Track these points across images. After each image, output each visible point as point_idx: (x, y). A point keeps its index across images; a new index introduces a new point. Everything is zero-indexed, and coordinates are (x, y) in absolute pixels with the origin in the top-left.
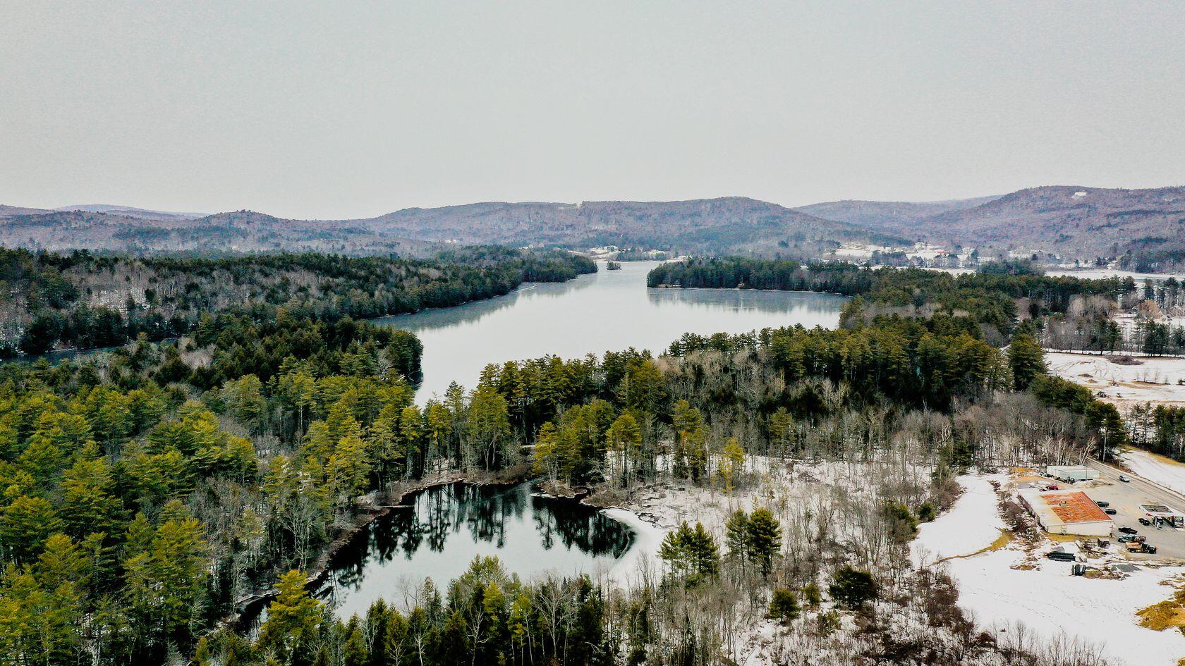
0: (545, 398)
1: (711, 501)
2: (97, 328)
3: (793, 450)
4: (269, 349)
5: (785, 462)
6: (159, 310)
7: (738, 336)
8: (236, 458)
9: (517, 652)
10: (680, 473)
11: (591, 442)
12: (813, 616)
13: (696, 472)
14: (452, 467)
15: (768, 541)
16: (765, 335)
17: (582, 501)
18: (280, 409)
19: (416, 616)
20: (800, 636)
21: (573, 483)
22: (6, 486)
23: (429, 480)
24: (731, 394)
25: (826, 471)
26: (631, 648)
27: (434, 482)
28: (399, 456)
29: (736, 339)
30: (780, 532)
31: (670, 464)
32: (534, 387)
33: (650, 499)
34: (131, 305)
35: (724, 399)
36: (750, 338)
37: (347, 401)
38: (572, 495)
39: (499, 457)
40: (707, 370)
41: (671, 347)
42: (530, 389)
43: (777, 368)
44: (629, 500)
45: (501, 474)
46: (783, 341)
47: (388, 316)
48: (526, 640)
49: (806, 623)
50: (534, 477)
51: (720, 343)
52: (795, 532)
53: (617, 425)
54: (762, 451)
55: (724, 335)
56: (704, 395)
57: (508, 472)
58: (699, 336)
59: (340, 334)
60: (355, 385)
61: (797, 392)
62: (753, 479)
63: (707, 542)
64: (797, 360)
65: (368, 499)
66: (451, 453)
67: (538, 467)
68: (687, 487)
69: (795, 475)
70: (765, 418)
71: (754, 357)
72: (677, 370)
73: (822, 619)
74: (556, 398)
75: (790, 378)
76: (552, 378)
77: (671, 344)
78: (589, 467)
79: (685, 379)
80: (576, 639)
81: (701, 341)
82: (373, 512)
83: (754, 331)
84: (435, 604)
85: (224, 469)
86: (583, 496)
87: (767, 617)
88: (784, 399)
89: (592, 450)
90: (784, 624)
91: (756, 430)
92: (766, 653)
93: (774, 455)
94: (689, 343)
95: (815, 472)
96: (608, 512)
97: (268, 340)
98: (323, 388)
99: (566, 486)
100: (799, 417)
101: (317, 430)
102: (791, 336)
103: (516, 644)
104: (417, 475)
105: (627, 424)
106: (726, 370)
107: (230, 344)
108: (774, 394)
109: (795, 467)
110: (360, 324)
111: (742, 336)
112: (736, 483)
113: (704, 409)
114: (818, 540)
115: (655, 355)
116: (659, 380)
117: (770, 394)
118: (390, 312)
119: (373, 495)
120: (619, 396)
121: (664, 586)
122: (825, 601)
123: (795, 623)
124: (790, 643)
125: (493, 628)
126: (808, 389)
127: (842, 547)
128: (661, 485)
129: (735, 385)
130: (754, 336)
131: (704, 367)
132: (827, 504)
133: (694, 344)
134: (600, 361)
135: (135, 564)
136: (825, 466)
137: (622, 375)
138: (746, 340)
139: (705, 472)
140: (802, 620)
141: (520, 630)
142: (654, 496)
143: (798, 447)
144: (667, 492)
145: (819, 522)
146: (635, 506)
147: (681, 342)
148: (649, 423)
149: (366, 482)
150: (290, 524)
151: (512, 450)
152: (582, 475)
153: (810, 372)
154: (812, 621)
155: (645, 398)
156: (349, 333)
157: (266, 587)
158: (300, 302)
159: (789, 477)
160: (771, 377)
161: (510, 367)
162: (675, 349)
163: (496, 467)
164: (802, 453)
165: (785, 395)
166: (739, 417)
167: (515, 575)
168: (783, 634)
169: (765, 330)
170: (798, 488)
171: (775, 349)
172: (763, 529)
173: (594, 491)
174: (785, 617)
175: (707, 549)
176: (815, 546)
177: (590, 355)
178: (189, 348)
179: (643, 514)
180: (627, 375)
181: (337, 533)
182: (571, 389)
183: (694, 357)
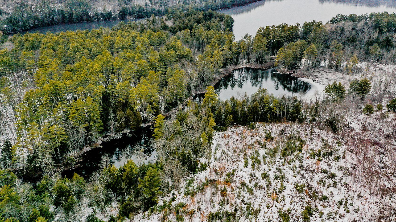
0: (280, 39)
1: (342, 76)
2: (138, 12)
3: (377, 60)
4: (189, 21)
5: (373, 64)
6: (154, 6)
7: (360, 15)
8: (188, 54)
9: (273, 115)
10: (330, 67)
11: (297, 55)
12: (379, 113)
13: (337, 67)
14: (246, 62)
15: (365, 89)
16: (371, 16)
17: (292, 75)
18: (195, 41)
19: (243, 102)
20: (374, 119)
21: (289, 69)
22: (135, 57)
23: (239, 66)
24: (355, 38)
25: (390, 68)
26: (310, 118)
27: (241, 67)
28: (231, 57)
29: (359, 17)
30: (371, 87)
31: (326, 64)
32: (276, 36)
33: (317, 75)
34: (146, 5)
35: (352, 40)
36: (365, 17)
37: (215, 39)
38: (288, 73)
39: (262, 60)
40: (346, 29)
41: (331, 20)
42: (274, 36)
43: (375, 28)
44: (309, 76)
45: (263, 65)
46: (380, 18)
47: (220, 10)
48: (277, 112)
49: (376, 115)
50: (274, 67)
51: (352, 18)
52: (375, 87)
53: (309, 49)
54: (365, 60)
55: (355, 15)
56: (344, 39)
57: (265, 65)
58: (344, 15)
59: (208, 16)
60: (217, 34)
61: (383, 37)
62: (360, 70)
63: (343, 88)
64: (384, 26)
65: (222, 70)
66: (246, 58)
67: (276, 63)
68: (332, 72)
69: (377, 69)
70: (368, 48)
71: (366, 24)
72: (334, 29)
73: (382, 114)
74: (284, 40)
75: (381, 32)
76: (284, 32)
77: (331, 19)
78: (296, 64)
79: (336, 32)
80: (293, 113)
81: (344, 17)
82: (224, 74)
83: (367, 14)
84: (248, 100)
85: (185, 57)
86: (292, 73)
87: (361, 113)
88: (377, 41)
89: (297, 58)
90: (368, 115)
91: (364, 52)
92: (360, 123)
93: (370, 61)
94: (339, 19)
95: (385, 68)
96: (301, 79)
97: (188, 17)
98: (208, 34)
99: (286, 70)
100: (382, 48)
101: (208, 48)
102: (383, 16)
103: (273, 112)
104: (236, 64)
105: (312, 49)
106: (353, 29)
107: (177, 19)
108: (373, 39)
109: (377, 66)
110: (214, 12)
111: (362, 15)
112: (352, 71)
113: (344, 44)
114: (384, 91)
115: (324, 23)
116: (327, 32)
117: (371, 39)
118: (221, 8)
119: (223, 69)
120: (309, 39)
121: (323, 101)
122: (384, 109)
123: (372, 115)
124: (369, 121)
125: (267, 108)
126: (387, 37)
127: (393, 93)
128: (323, 71)
129: (357, 34)
130: (367, 16)
131: (345, 28)
132: (389, 79)
133: (341, 18)
134: (301, 26)
135: (170, 80)
136: (389, 66)
137: (311, 31)
138: (363, 17)
139: (341, 67)
140: (375, 114)
141: (275, 109)
142: (319, 74)
143: (380, 59)
144: (324, 73)
145: (385, 85)
146: (312, 77)
147: (336, 18)
148: (320, 49)
149: (222, 65)
150: (203, 75)
151: (267, 58)
152: (293, 67)
153: (389, 31)
154: (378, 115)
155: (320, 40)
156: (211, 16)
157: (198, 91)
158: (193, 4)
159: (374, 69)
160: (373, 32)
161: (267, 27)
162: (333, 21)
163: (261, 63)
164: (380, 61)
165: (378, 39)
166: (357, 47)
167: (272, 94)
168: (367, 118)
169: (372, 13)
170: (378, 73)
171: (375, 21)
172: (364, 85)
173: (296, 72)
174: (368, 113)
175: (342, 90)
176: (382, 93)
177: (297, 24)
178: (166, 20)
179: (314, 80)
180: (313, 31)
181: (215, 79)
182: (290, 36)
183: (341, 24)
